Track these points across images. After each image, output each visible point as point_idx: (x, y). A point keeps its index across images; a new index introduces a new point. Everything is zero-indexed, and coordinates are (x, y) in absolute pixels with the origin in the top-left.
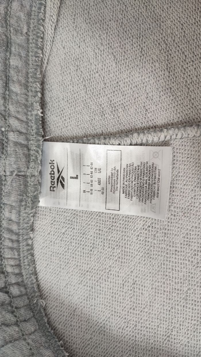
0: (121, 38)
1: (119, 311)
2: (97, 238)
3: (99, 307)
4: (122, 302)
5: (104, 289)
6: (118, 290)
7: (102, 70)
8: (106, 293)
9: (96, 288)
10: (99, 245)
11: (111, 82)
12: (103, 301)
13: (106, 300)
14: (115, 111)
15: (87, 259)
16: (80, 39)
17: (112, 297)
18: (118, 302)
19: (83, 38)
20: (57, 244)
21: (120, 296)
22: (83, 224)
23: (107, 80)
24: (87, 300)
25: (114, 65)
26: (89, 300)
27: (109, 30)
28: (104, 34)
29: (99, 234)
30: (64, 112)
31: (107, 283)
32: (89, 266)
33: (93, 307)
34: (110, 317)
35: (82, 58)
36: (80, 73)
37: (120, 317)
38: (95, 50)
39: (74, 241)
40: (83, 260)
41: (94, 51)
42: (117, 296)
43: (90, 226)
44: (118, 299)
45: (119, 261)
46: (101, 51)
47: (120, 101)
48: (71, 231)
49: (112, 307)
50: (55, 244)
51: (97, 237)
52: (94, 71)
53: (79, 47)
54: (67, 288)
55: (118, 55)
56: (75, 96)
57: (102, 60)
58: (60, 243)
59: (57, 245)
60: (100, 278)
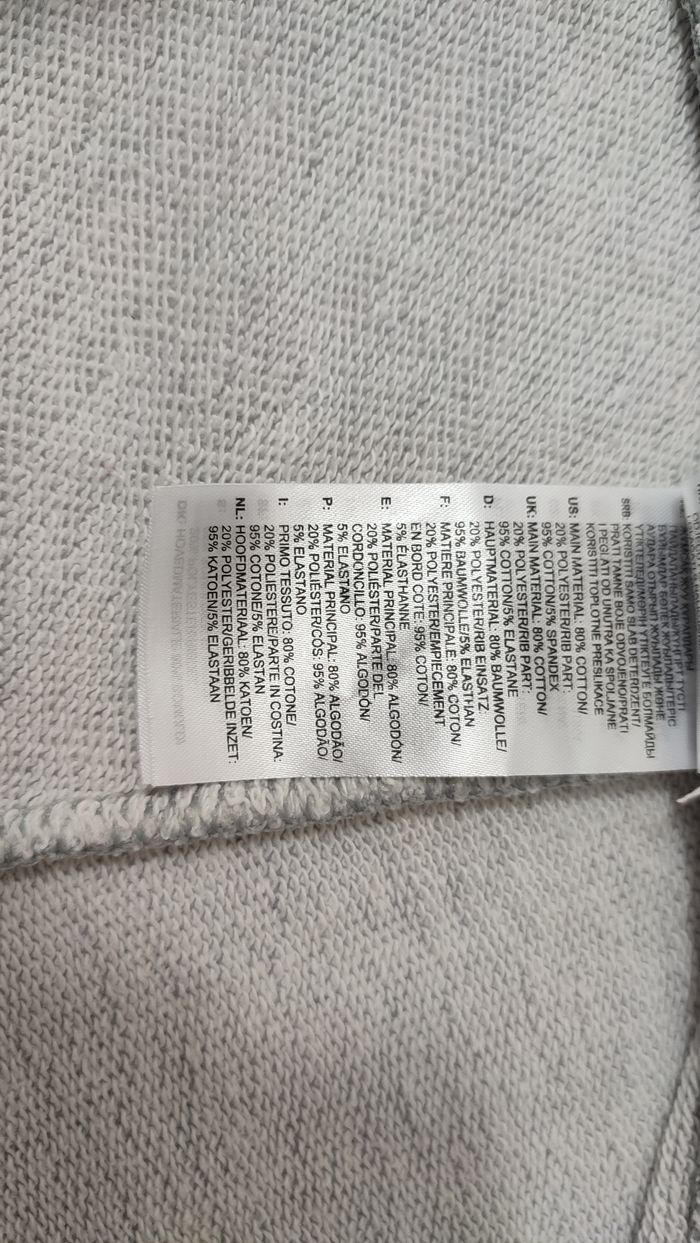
0: (381, 1189)
1: (379, 41)
2: (477, 361)
3: (462, 57)
4: (365, 81)
5: (441, 136)
6: (383, 134)
7: (457, 1065)
8: (432, 120)
9: (477, 139)
10: (468, 333)
11: (423, 1017)
12: (448, 84)
13: (434, 88)
14: (406, 901)
15: (519, 269)
16: (546, 1182)
17: (405, 105)
18: (382, 84)
19: (531, 1185)
20: (647, 334)
21: (375, 110)
22: (540, 423)
23: (439, 1024)
24: (517, 85)
25: (408, 1086)
26: (506, 85)
27: (427, 1221)
28: (449, 1204)
29: (465, 379)
30: (616, 892)
31: (431, 166)
32: (509, 238)
33: (490, 56)
34: (417, 16)
35: (539, 1110)
36: (547, 1051)
37: (374, 18)
38: (484, 1141)
39: (573, 348)
40: (534, 267)
41: (489, 1138)
42: (385, 108)
43: (508, 411)
44: (381, 95)
45: (380, 264)
46: (460, 1138)
47: (384, 940)
48: (586, 390)
49: (406, 58)
50: (654, 331)
51: (476, 366)
52: (489, 1060)
53: (548, 1152)
54: (601, 139)
55: (391, 1124)
56: (572, 959)
57: (456, 1106)
58: (634, 336)
59: (644, 327)
60: (459, 187)
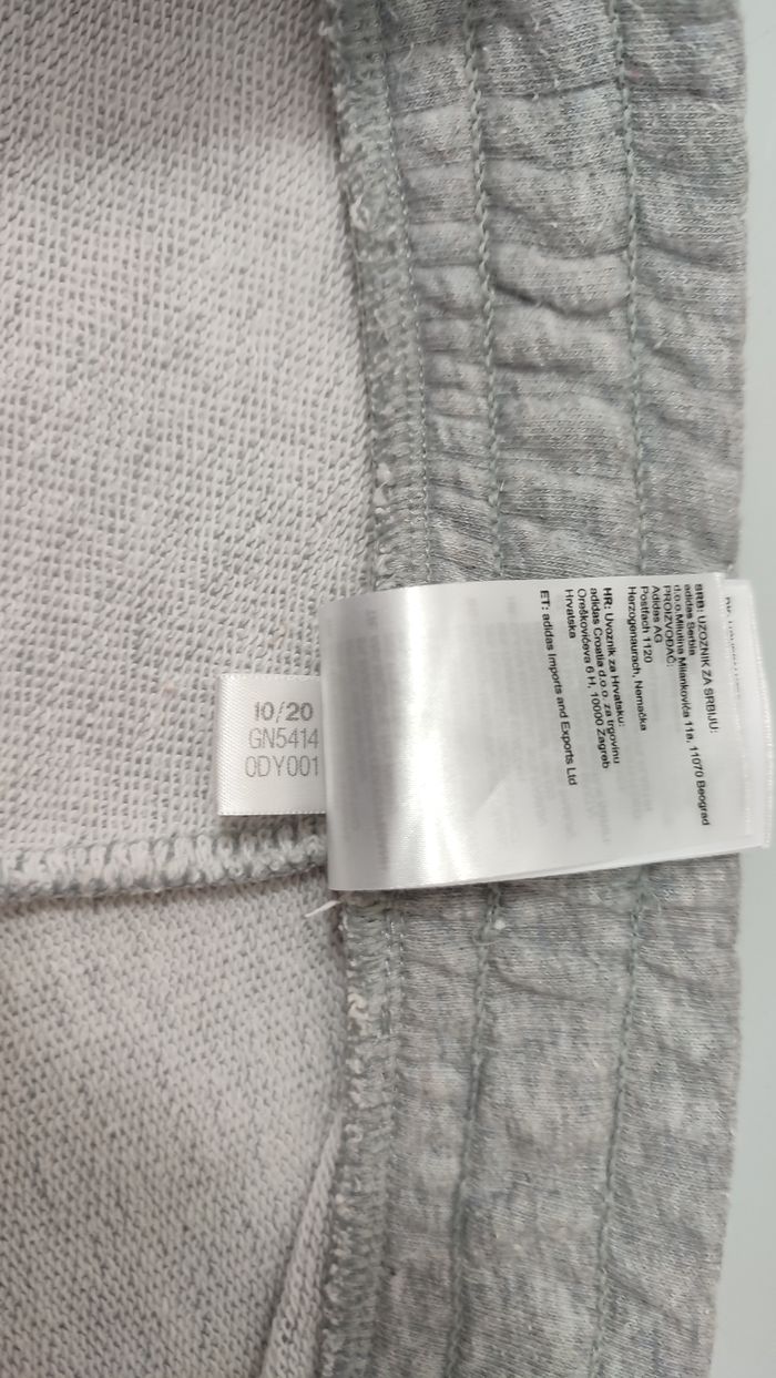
0: (20, 1261)
1: (39, 204)
2: (124, 497)
3: (119, 222)
4: (25, 239)
5: (98, 292)
6: (41, 289)
7: (93, 1145)
8: (90, 277)
9: (131, 297)
10: (116, 472)
11: (61, 1099)
12: (106, 245)
13: (91, 248)
14: (46, 988)
15: (167, 415)
16: (183, 1257)
17: (63, 263)
18: (42, 243)
19: (168, 1260)
20: (289, 477)
21: (33, 266)
22: (181, 555)
23: (76, 1105)
24: (170, 249)
25: (45, 1164)
26: (160, 249)
27: (64, 1291)
28: (86, 1276)
29: (112, 514)
30: (248, 986)
31: (86, 318)
32: (159, 386)
33: (147, 221)
34: (77, 181)
35: (174, 1189)
36: (180, 1134)
37: (34, 182)
38: (120, 1216)
39: (215, 487)
40: (182, 413)
41: (126, 1215)
42: (45, 265)
43: (150, 543)
44: (41, 252)
45: (34, 408)
46: (97, 1213)
47: (24, 1024)
48: (227, 526)
49: (65, 220)
50: (295, 474)
51: (123, 503)
52: (124, 1141)
53: (186, 1229)
54: (250, 301)
55: (28, 1199)
56: (204, 1048)
57: (92, 1183)
58: (276, 479)
59: (286, 471)
60: (113, 339)
